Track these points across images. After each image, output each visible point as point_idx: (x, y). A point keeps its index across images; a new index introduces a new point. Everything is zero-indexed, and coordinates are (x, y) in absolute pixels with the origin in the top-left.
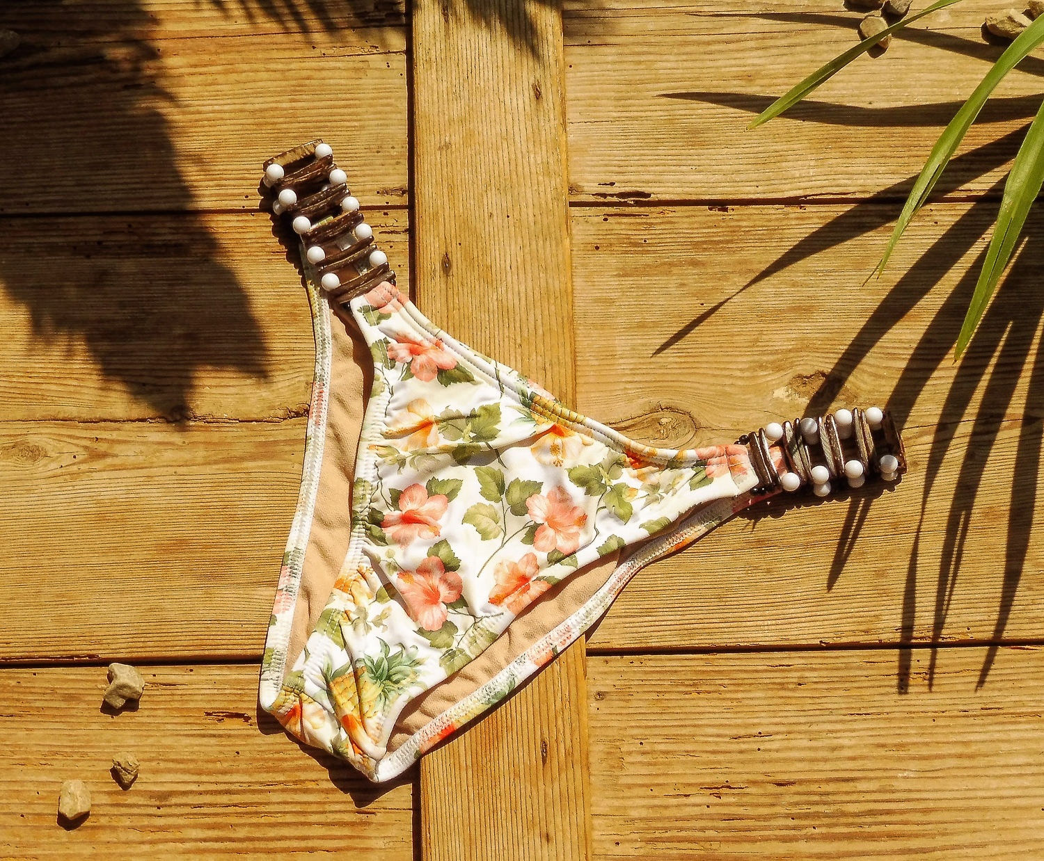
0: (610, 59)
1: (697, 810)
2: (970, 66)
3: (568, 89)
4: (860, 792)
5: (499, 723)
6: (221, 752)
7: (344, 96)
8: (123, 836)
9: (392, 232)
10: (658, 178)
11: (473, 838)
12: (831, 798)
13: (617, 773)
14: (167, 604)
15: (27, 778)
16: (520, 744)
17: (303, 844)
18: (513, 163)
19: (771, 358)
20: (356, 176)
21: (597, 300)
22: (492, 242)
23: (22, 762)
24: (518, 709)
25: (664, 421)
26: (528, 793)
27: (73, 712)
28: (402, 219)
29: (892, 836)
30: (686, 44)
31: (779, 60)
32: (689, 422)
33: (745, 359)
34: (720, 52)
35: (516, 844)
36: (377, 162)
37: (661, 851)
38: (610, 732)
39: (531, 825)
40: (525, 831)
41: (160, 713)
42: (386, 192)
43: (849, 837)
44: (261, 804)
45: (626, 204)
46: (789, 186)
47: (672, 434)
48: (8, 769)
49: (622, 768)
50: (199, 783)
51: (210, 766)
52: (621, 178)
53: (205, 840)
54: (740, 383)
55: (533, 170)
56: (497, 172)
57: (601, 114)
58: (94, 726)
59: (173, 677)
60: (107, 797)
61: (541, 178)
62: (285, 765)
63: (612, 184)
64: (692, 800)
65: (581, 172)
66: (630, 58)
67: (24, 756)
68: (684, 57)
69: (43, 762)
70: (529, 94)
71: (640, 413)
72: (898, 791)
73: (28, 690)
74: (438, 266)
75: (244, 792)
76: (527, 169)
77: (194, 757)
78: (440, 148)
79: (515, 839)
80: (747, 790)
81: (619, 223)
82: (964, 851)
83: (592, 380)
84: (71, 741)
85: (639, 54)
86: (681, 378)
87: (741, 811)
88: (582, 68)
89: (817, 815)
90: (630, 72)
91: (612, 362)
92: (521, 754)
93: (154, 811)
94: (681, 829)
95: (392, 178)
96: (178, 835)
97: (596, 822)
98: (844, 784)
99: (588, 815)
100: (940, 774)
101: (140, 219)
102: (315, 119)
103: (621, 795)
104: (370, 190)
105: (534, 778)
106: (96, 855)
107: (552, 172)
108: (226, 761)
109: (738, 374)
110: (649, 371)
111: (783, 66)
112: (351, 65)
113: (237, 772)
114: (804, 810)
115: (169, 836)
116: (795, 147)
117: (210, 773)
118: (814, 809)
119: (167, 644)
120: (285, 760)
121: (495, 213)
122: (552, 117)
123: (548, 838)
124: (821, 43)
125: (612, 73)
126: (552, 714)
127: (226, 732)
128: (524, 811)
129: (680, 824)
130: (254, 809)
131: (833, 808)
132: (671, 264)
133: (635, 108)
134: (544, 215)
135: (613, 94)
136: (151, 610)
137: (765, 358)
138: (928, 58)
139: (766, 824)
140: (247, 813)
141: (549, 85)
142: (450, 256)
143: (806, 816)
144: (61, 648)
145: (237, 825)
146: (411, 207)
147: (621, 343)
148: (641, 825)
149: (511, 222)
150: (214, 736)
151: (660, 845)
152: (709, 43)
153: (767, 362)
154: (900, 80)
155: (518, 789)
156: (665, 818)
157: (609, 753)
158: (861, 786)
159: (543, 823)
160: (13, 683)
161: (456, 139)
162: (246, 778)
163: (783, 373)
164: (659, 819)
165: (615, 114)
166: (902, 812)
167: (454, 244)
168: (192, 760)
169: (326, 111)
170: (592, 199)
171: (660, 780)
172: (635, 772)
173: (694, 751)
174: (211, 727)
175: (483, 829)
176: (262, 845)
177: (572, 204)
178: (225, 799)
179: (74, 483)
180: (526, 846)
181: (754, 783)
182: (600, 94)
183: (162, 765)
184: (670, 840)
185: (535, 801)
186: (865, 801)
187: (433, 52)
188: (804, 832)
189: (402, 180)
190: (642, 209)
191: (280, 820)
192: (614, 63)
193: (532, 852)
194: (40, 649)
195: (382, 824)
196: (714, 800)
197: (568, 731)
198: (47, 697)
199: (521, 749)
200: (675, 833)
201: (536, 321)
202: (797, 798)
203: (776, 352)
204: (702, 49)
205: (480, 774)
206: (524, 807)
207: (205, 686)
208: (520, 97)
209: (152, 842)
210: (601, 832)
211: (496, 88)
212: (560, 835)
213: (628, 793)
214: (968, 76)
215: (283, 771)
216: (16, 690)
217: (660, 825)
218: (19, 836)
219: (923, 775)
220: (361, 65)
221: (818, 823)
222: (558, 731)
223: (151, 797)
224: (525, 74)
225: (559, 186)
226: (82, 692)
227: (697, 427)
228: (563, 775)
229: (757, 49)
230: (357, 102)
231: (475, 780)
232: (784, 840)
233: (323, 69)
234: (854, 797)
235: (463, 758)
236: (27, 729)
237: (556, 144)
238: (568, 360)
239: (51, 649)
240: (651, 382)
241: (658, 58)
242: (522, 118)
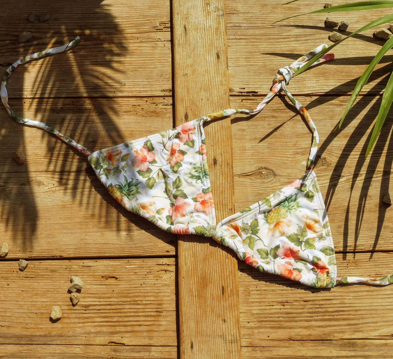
0: (243, 44)
1: (276, 311)
2: (369, 48)
3: (229, 54)
4: (333, 304)
5: (207, 280)
6: (107, 291)
7: (149, 56)
8: (73, 321)
9: (166, 105)
10: (260, 86)
11: (198, 321)
12: (323, 306)
13: (248, 298)
14: (87, 238)
15: (38, 300)
16: (214, 288)
17: (137, 323)
18: (210, 81)
19: (301, 150)
20: (153, 85)
21: (239, 130)
22: (203, 109)
23: (36, 294)
24: (214, 275)
25: (263, 173)
26: (218, 305)
27: (54, 276)
28: (170, 100)
29: (344, 319)
30: (270, 39)
31: (302, 45)
32: (272, 173)
33: (291, 151)
34: (282, 42)
35: (213, 323)
36: (161, 80)
37: (264, 325)
38: (245, 283)
39: (219, 316)
40: (217, 319)
41: (85, 276)
42: (164, 91)
43: (330, 320)
44: (122, 309)
45: (249, 96)
46: (306, 90)
47: (266, 177)
48: (30, 297)
49: (250, 296)
50: (100, 302)
51: (104, 295)
52: (247, 86)
53: (102, 322)
54: (290, 159)
55: (217, 83)
56: (204, 84)
57: (240, 64)
58: (62, 281)
59: (90, 264)
60: (66, 307)
61: (219, 86)
62: (130, 295)
63: (244, 88)
64: (274, 307)
65: (233, 84)
66: (250, 44)
67: (36, 292)
68: (269, 44)
69: (43, 294)
70: (215, 56)
71: (255, 170)
72: (347, 304)
73: (38, 268)
74: (183, 117)
75: (116, 305)
76: (214, 83)
77: (98, 292)
78: (184, 75)
79: (213, 322)
80: (294, 304)
81: (247, 102)
82: (370, 325)
83: (238, 158)
84: (53, 287)
85: (253, 42)
86: (269, 157)
87: (292, 311)
88: (233, 47)
89: (318, 312)
90: (250, 49)
91: (245, 152)
92: (215, 291)
93: (83, 311)
94: (271, 317)
95: (167, 86)
96: (92, 320)
97: (241, 315)
98: (328, 301)
99: (239, 313)
100: (361, 297)
101: (76, 100)
102: (138, 64)
103: (249, 305)
104: (158, 90)
105: (219, 300)
106: (63, 327)
107: (223, 84)
108: (109, 294)
109: (289, 156)
110: (258, 155)
111: (304, 47)
112: (151, 45)
113: (113, 297)
114: (314, 310)
115: (89, 320)
116: (308, 76)
117: (103, 298)
118: (317, 310)
119: (88, 252)
120: (130, 293)
121: (203, 99)
122: (223, 65)
123: (225, 321)
124: (317, 39)
125: (243, 49)
126: (226, 277)
127: (109, 283)
128: (216, 312)
129: (270, 315)
130: (119, 311)
131: (324, 310)
132: (265, 117)
133: (252, 62)
134: (221, 100)
135: (244, 56)
136: (82, 240)
137: (299, 151)
138: (355, 45)
139: (301, 315)
140: (117, 312)
141: (222, 53)
142: (187, 114)
143: (315, 313)
144: (50, 253)
145: (113, 317)
146: (173, 96)
147: (248, 145)
148: (257, 316)
149: (209, 102)
150: (105, 285)
151: (263, 323)
152: (278, 39)
153: (299, 152)
154: (345, 52)
155: (214, 304)
156: (265, 313)
157: (245, 291)
158: (334, 302)
159: (223, 316)
160: (32, 266)
161: (189, 72)
162: (116, 300)
163: (305, 156)
164: (263, 314)
165: (245, 64)
166: (348, 311)
167: (189, 109)
168: (97, 294)
169: (142, 61)
170: (237, 94)
171: (263, 300)
172: (254, 297)
173: (275, 290)
174: (103, 281)
175: (202, 318)
176: (122, 324)
177: (231, 96)
178: (109, 307)
179: (54, 194)
180: (217, 324)
181: (296, 301)
182: (240, 57)
183: (86, 295)
184: (267, 321)
185: (220, 308)
186: (335, 307)
187: (181, 41)
188: (314, 318)
189: (169, 86)
190: (255, 97)
191: (129, 315)
192: (244, 45)
193: (219, 326)
194: (42, 254)
195: (165, 316)
196: (283, 307)
197: (231, 283)
198: (45, 271)
199: (215, 289)
200: (269, 319)
201: (218, 137)
202: (311, 306)
203: (302, 149)
204: (275, 41)
205: (200, 298)
206: (216, 310)
207: (102, 267)
208: (212, 57)
209: (83, 323)
210: (243, 318)
211: (203, 54)
212: (229, 320)
213: (251, 305)
214: (369, 51)
215: (130, 297)
216: (33, 268)
217: (263, 316)
218: (35, 321)
219: (355, 298)
220: (155, 45)
221: (318, 315)
222: (228, 283)
223: (82, 307)
224: (213, 49)
225: (226, 89)
226: (57, 269)
227: (275, 175)
228: (230, 299)
229: (295, 41)
230: (154, 58)
231: (199, 300)
232: (307, 321)
233: (141, 47)
234: (331, 306)
235: (194, 293)
236: (38, 283)
237: (225, 74)
238: (230, 151)
239: (46, 253)
240: (259, 159)
241: (260, 44)
242: (213, 65)
